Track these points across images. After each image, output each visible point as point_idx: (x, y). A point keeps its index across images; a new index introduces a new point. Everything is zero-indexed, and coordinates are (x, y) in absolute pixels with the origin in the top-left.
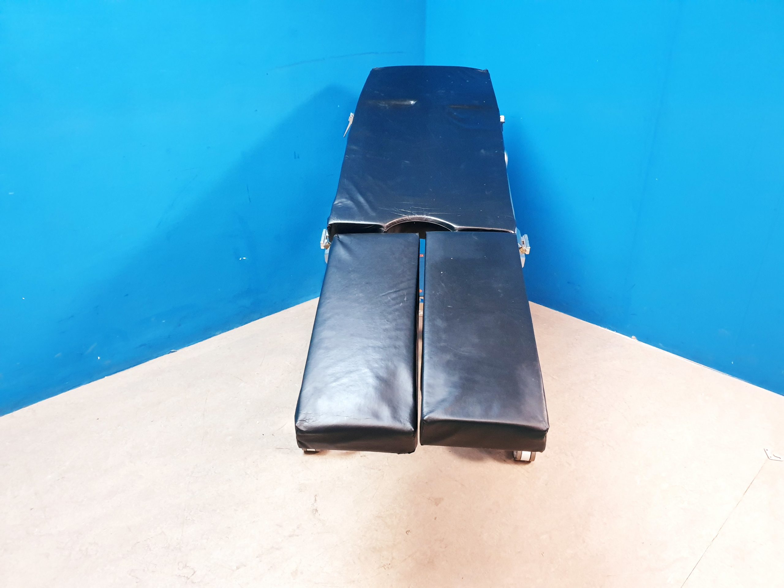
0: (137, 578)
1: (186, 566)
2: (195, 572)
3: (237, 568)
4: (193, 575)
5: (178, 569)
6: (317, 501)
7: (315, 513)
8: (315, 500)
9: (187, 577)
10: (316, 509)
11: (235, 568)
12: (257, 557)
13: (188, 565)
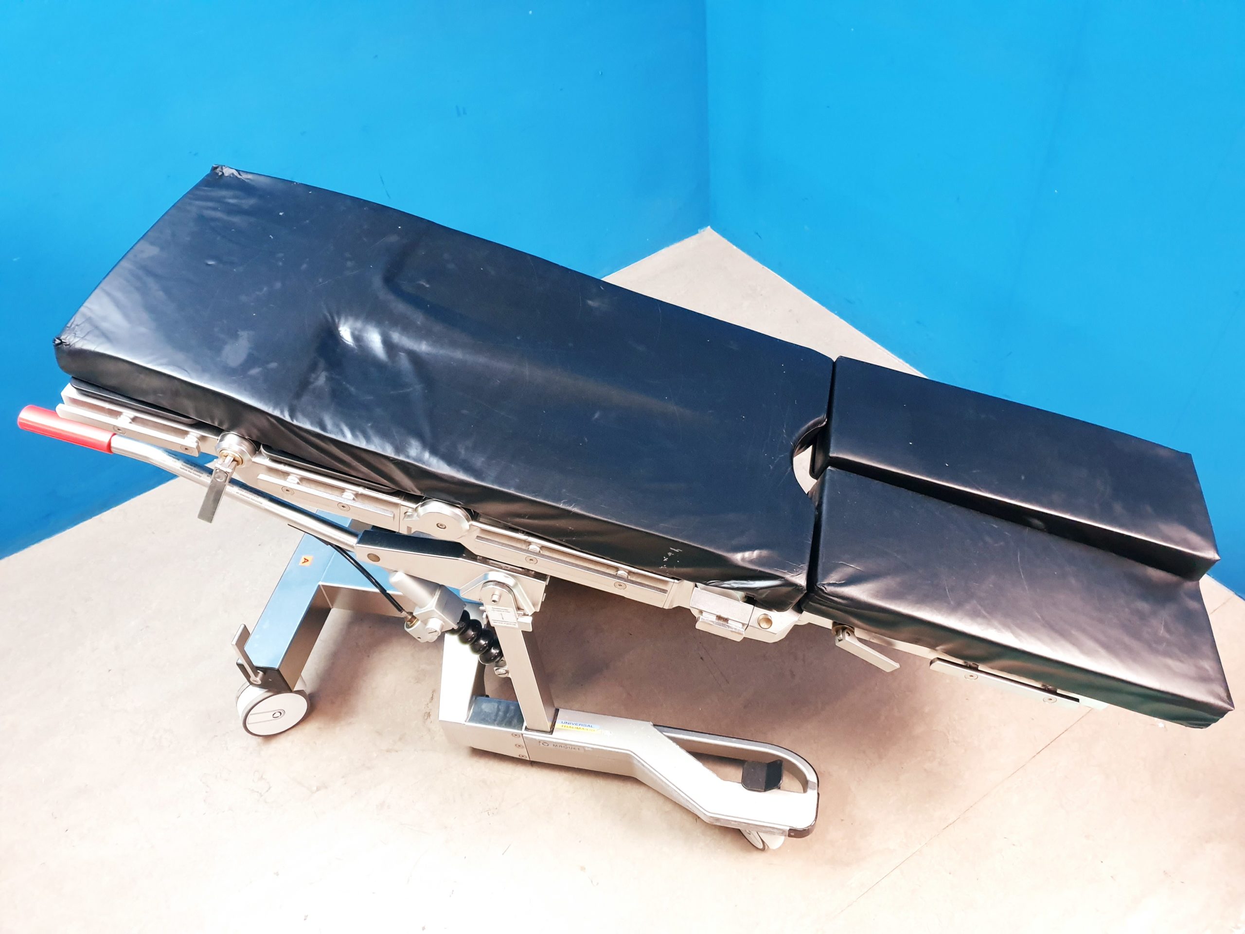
0: (208, 786)
1: (261, 778)
2: (270, 788)
3: (317, 788)
4: (267, 791)
5: (253, 781)
6: (433, 701)
7: (426, 718)
8: (432, 697)
9: (261, 794)
10: (429, 713)
11: (315, 788)
12: (343, 777)
13: (264, 777)
